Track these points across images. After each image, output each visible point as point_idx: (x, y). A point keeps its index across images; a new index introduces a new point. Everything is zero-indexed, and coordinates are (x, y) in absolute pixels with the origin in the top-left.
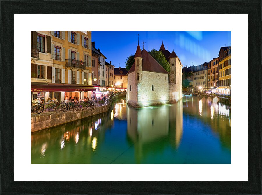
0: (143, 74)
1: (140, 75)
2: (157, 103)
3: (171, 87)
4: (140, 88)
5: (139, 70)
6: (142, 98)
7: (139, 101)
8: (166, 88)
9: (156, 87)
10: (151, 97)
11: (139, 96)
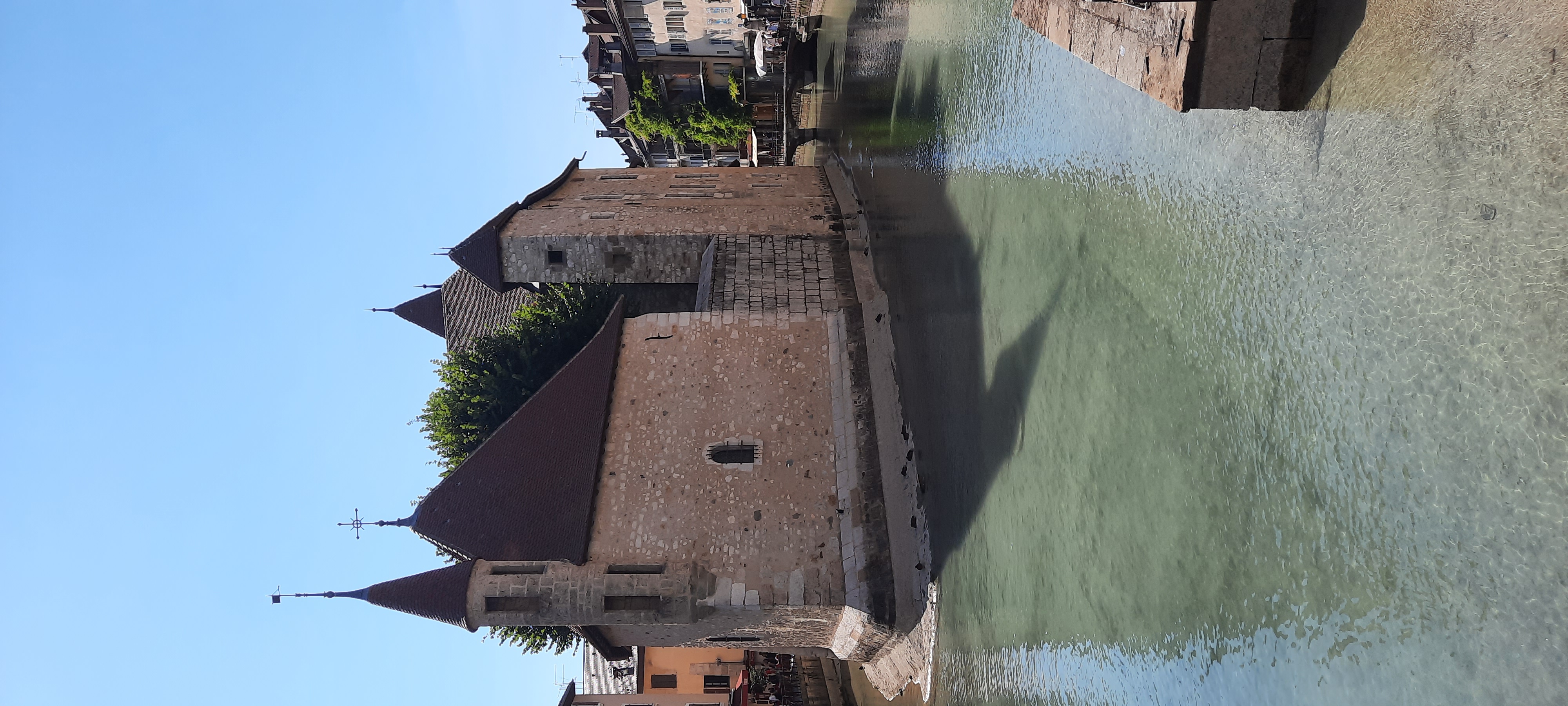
0: (617, 555)
1: (623, 584)
2: (859, 417)
3: (729, 289)
4: (733, 577)
5: (574, 593)
6: (815, 560)
7: (844, 588)
8: (735, 334)
9: (732, 429)
10: (807, 476)
11: (795, 590)
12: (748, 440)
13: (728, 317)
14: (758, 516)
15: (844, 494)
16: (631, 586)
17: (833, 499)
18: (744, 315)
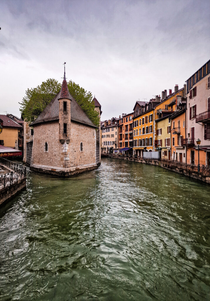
2: (87, 169)
4: (69, 147)
5: (67, 118)
6: (71, 162)
7: (68, 167)
8: (94, 147)
9: (84, 147)
10: (80, 160)
11: (67, 159)
12: (83, 150)
13: (96, 146)
14: (75, 151)
15: (78, 167)
16: (69, 129)
17: (77, 165)
18: (96, 149)
